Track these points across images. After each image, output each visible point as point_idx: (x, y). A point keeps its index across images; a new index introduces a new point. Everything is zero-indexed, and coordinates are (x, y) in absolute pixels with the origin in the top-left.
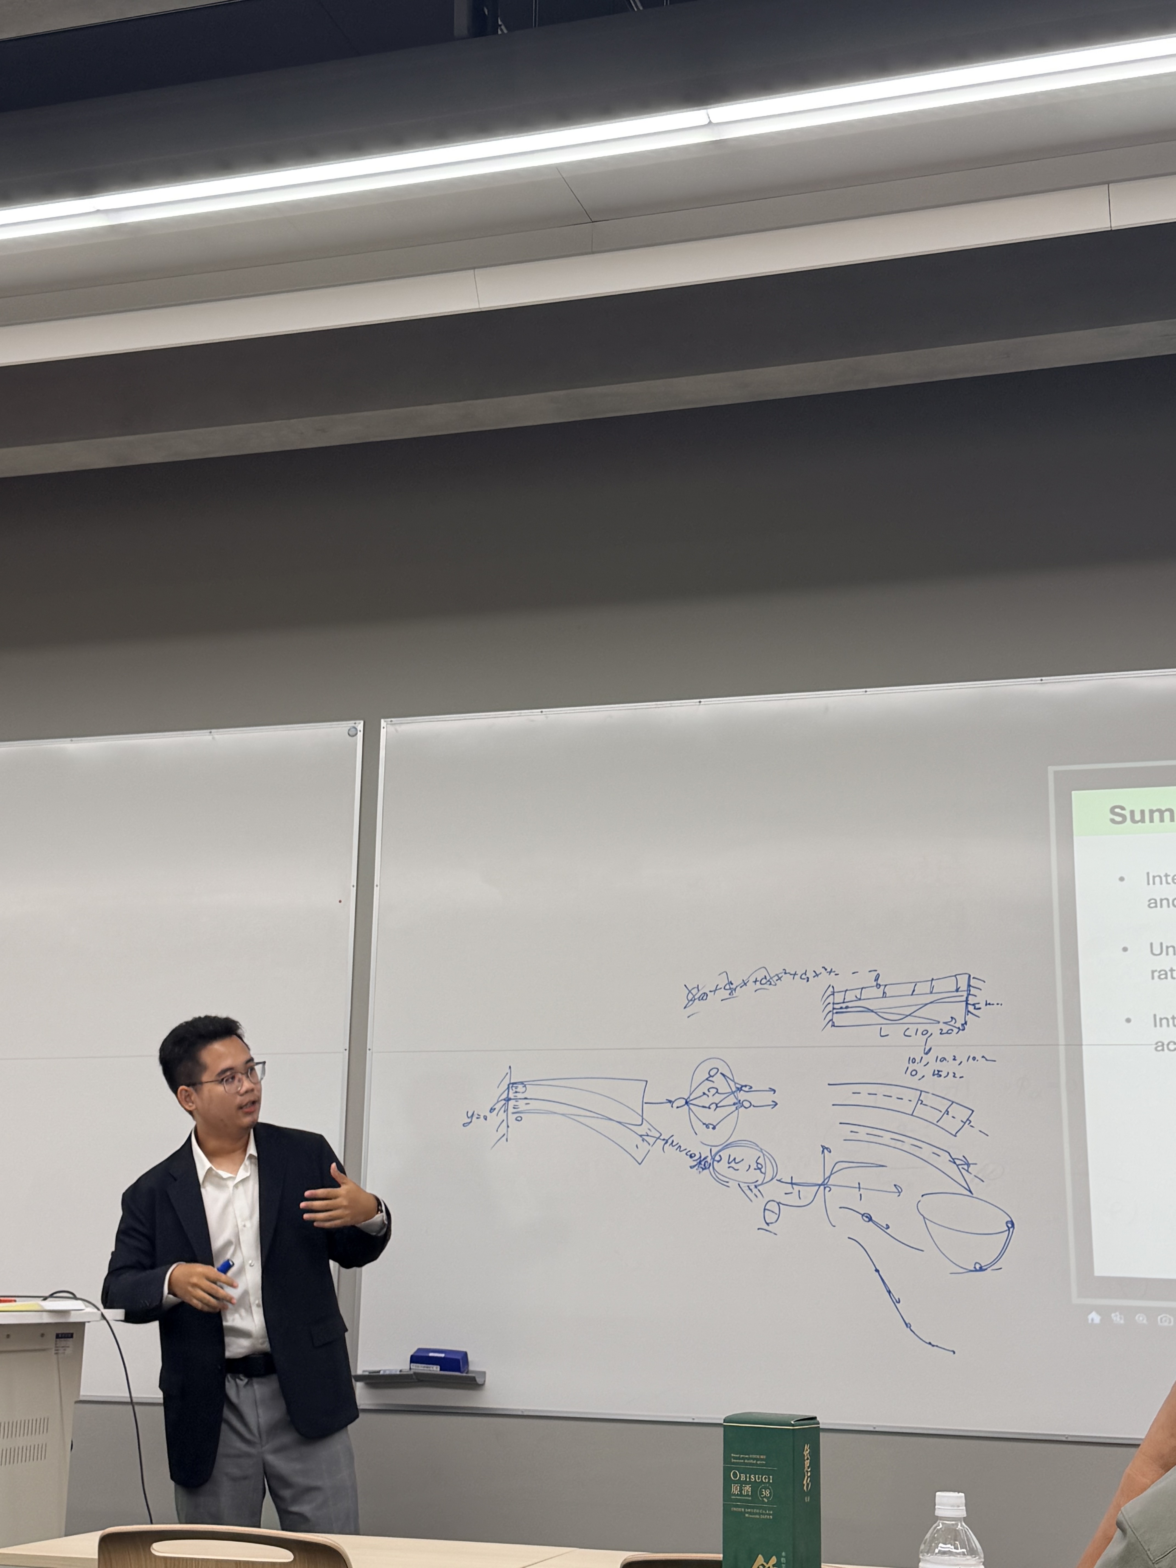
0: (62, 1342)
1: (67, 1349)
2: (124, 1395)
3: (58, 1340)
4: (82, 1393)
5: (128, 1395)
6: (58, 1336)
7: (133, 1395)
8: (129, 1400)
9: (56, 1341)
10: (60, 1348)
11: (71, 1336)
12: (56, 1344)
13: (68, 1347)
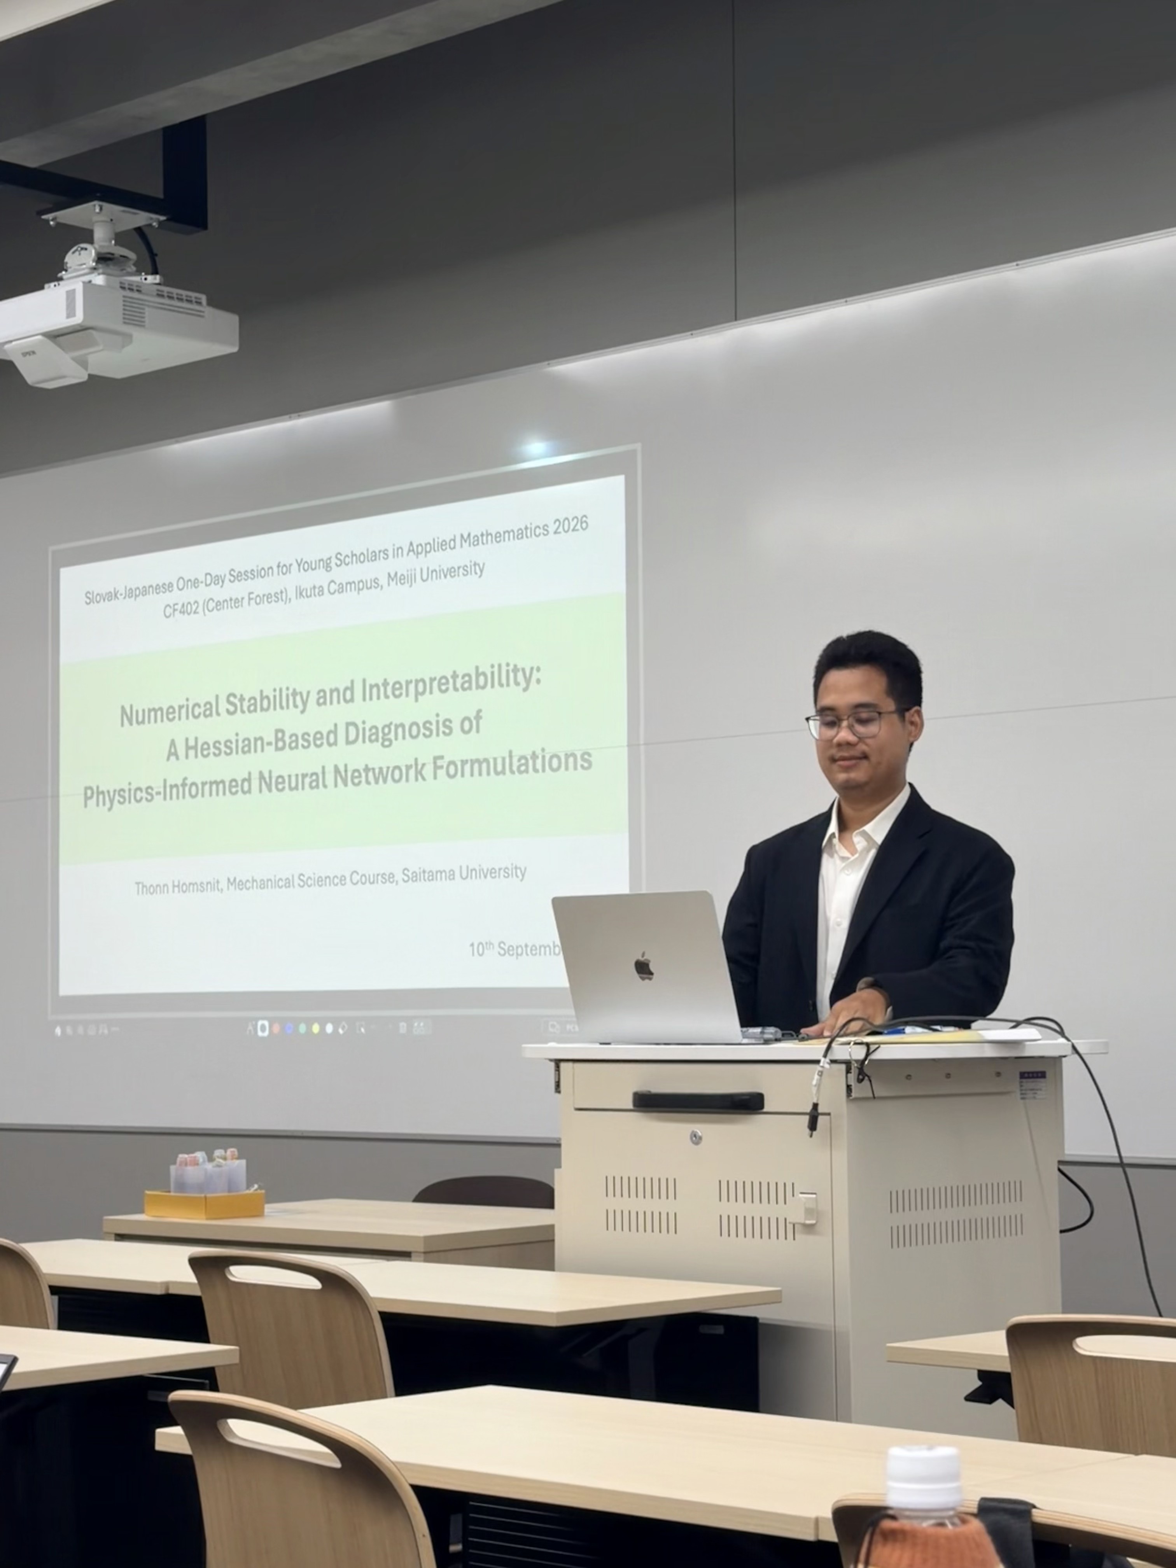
0: (1029, 1084)
1: (1039, 1092)
2: (1111, 1154)
3: (1024, 1080)
4: (1067, 1152)
5: (1116, 1154)
6: (1023, 1076)
7: (1123, 1154)
8: (1118, 1161)
9: (1021, 1082)
10: (1028, 1092)
11: (1042, 1075)
12: (1021, 1086)
13: (1041, 1090)
